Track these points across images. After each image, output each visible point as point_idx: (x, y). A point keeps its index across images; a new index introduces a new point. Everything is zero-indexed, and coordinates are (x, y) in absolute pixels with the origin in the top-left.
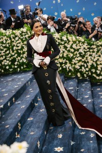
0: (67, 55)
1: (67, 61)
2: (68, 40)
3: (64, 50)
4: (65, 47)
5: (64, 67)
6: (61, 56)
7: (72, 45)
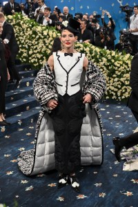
0: (45, 51)
1: (44, 58)
2: (48, 34)
3: (43, 44)
4: (44, 42)
5: (41, 63)
6: (39, 50)
7: (51, 41)
